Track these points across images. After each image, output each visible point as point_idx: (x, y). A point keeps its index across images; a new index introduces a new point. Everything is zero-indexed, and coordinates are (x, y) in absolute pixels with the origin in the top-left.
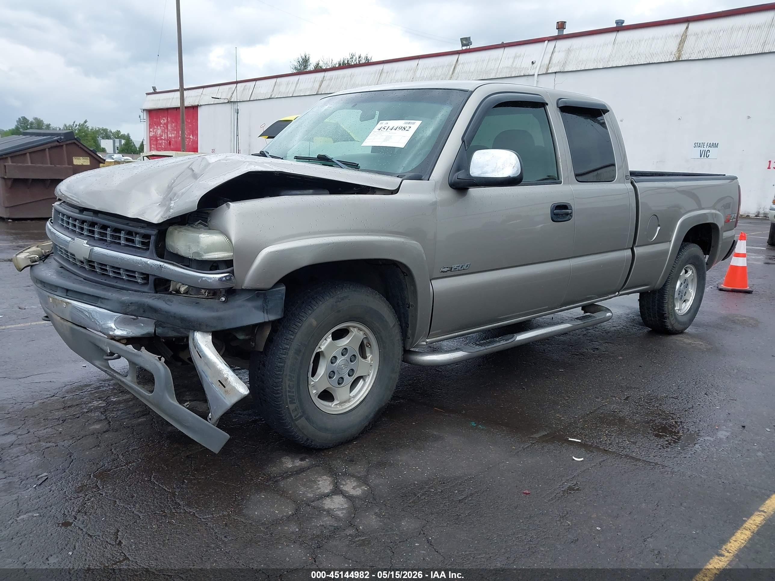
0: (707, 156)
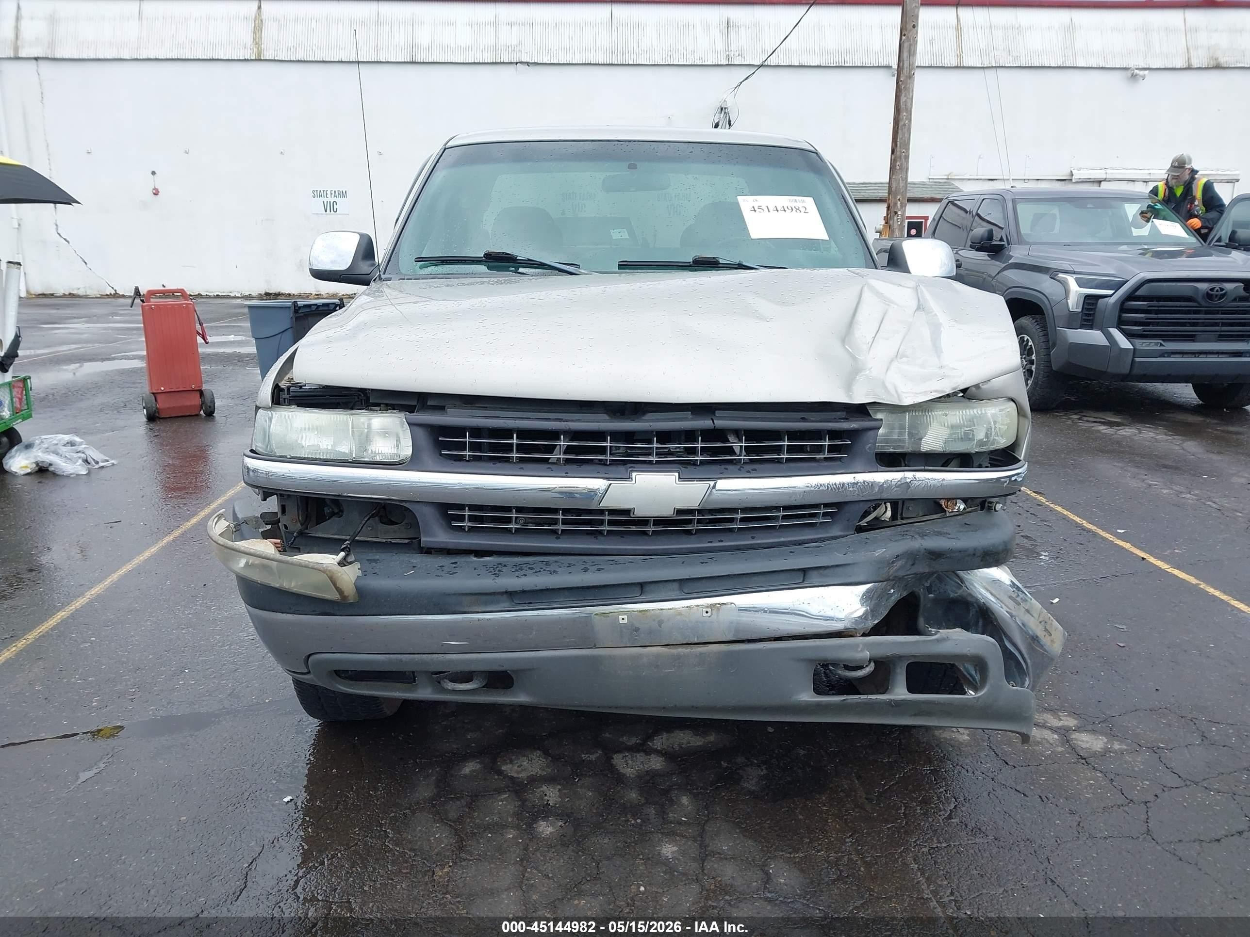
0: (335, 210)
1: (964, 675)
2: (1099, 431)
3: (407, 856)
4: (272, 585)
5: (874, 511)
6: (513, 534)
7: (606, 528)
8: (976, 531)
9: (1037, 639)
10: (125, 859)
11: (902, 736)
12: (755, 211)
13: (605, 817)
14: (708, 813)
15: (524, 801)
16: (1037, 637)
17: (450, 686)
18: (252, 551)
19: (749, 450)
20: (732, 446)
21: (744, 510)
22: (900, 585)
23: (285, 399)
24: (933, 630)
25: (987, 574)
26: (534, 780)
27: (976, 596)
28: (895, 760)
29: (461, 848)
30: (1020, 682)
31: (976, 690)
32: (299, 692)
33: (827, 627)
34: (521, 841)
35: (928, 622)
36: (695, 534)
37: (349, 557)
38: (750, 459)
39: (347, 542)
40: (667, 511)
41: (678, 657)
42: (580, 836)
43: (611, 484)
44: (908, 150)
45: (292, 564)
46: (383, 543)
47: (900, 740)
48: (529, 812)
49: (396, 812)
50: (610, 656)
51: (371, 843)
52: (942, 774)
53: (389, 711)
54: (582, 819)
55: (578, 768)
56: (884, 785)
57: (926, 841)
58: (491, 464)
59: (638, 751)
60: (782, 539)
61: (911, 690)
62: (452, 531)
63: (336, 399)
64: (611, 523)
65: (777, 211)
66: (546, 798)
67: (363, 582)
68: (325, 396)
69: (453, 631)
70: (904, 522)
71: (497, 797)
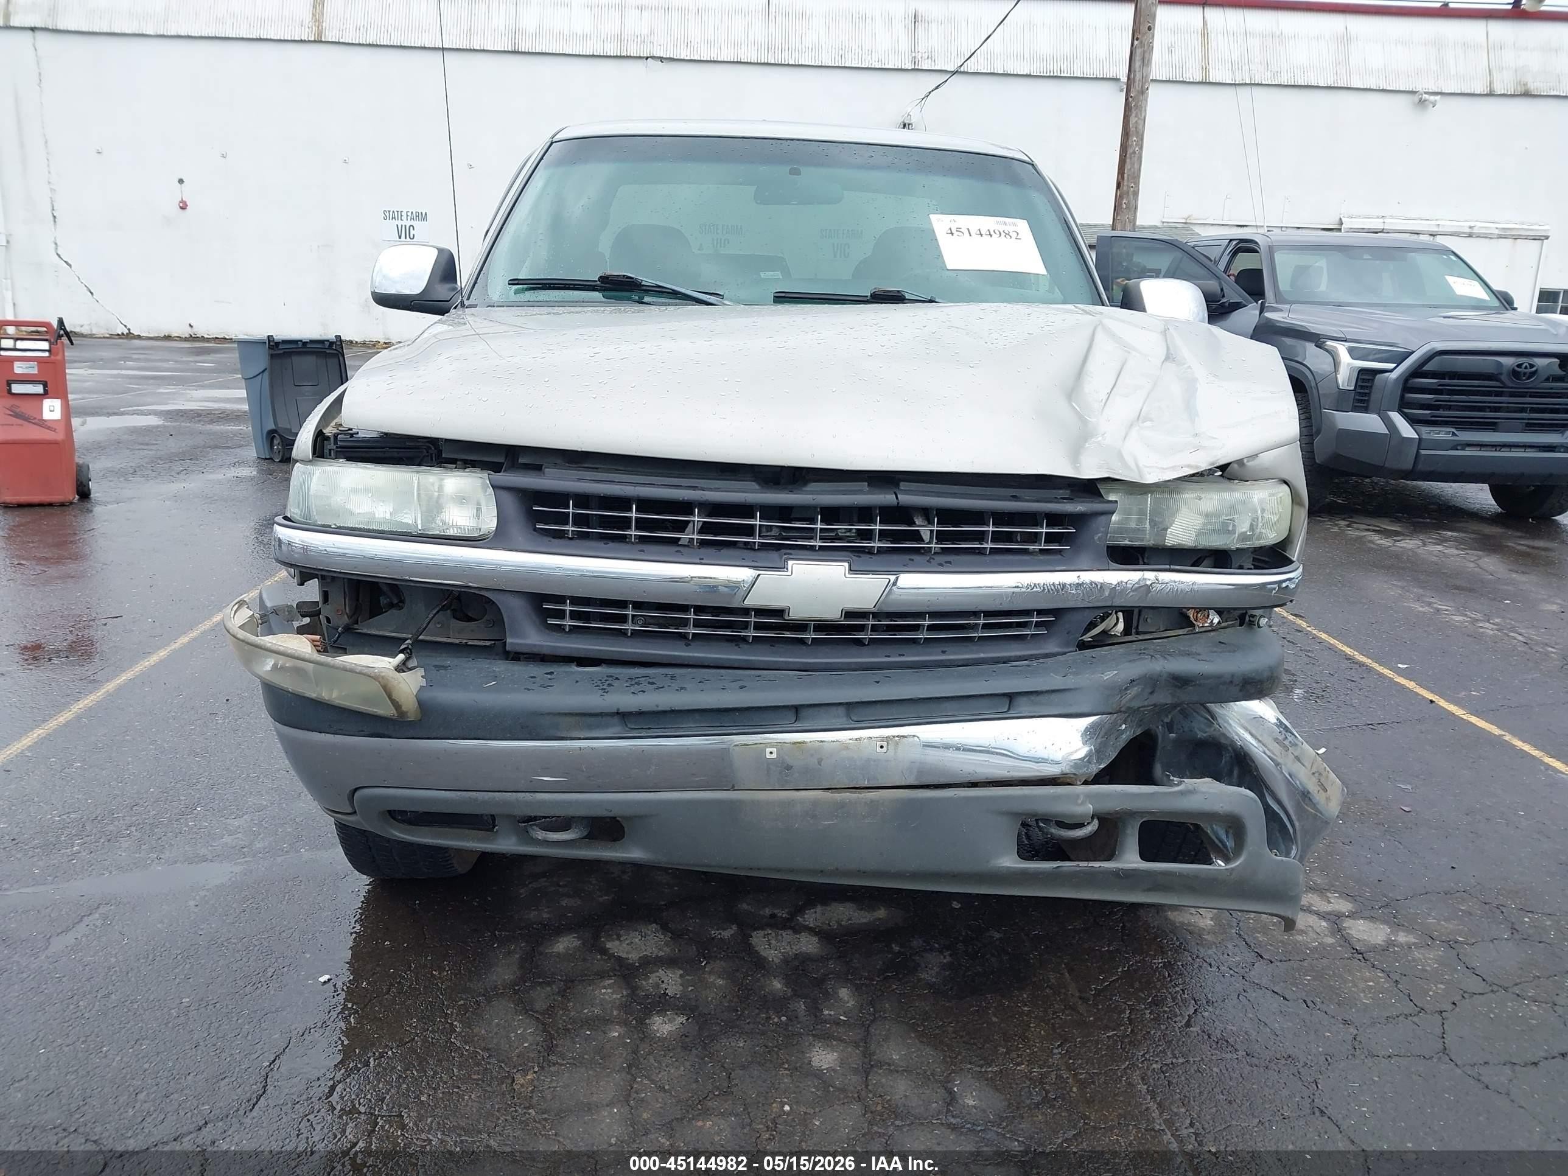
0: (412, 237)
1: (1210, 838)
2: (1372, 542)
3: (479, 1058)
4: (306, 695)
5: (1101, 623)
6: (628, 637)
7: (751, 633)
8: (1234, 651)
9: (1309, 795)
10: (107, 1052)
11: (1125, 918)
12: (952, 234)
13: (739, 1013)
14: (875, 1010)
15: (634, 990)
16: (1309, 792)
17: (541, 835)
18: (282, 649)
19: (941, 537)
20: (918, 530)
21: (934, 615)
22: (1134, 719)
23: (330, 450)
24: (1176, 780)
25: (1246, 708)
26: (649, 963)
27: (1230, 736)
28: (1117, 949)
29: (551, 1049)
30: (1284, 851)
31: (1227, 860)
32: (343, 838)
33: (1038, 771)
34: (628, 1041)
35: (1167, 767)
36: (868, 645)
37: (411, 661)
38: (941, 548)
39: (409, 641)
40: (833, 613)
41: (842, 805)
42: (707, 1036)
43: (759, 575)
44: (1137, 184)
45: (333, 667)
46: (456, 644)
47: (1123, 923)
48: (640, 1004)
49: (466, 1000)
50: (753, 801)
51: (432, 1039)
52: (1178, 968)
53: (461, 868)
54: (709, 1014)
55: (707, 949)
56: (1103, 981)
57: (1157, 1055)
58: (601, 544)
59: (784, 928)
60: (982, 655)
61: (1145, 856)
62: (547, 631)
63: (398, 452)
64: (758, 627)
65: (981, 235)
66: (664, 986)
67: (428, 695)
68: (383, 448)
69: (546, 762)
70: (1140, 637)
71: (600, 982)
